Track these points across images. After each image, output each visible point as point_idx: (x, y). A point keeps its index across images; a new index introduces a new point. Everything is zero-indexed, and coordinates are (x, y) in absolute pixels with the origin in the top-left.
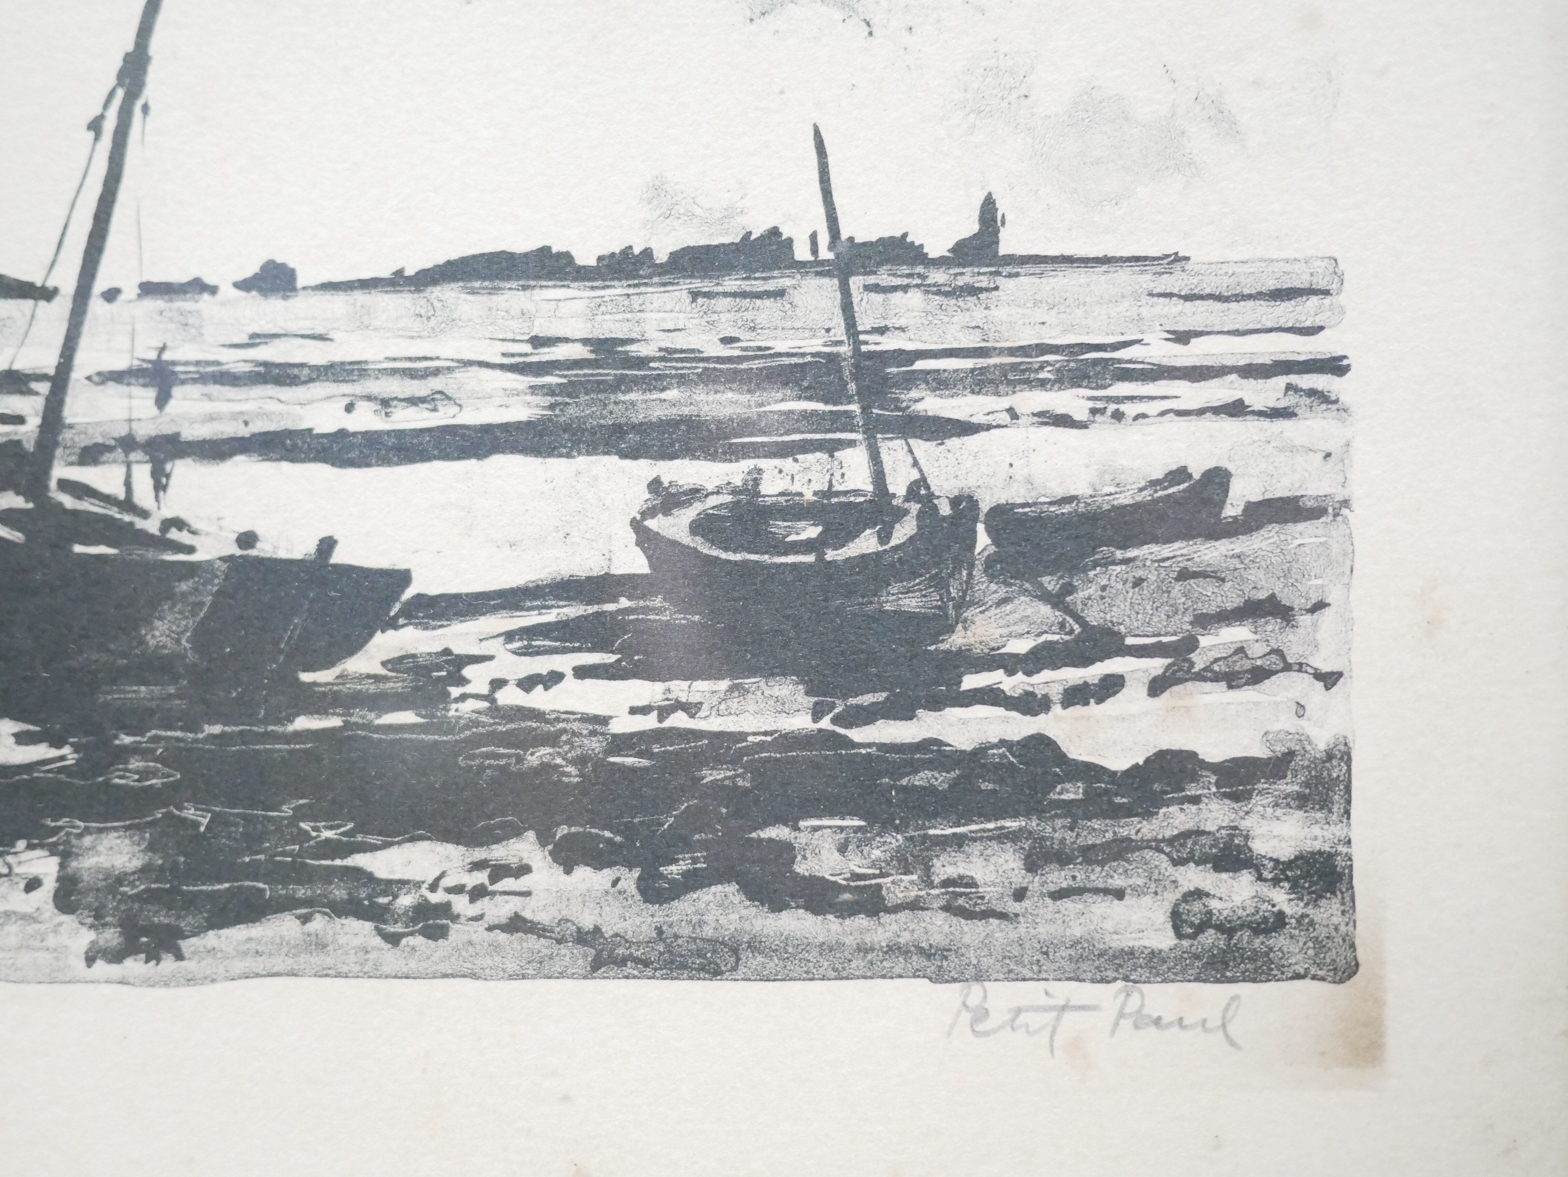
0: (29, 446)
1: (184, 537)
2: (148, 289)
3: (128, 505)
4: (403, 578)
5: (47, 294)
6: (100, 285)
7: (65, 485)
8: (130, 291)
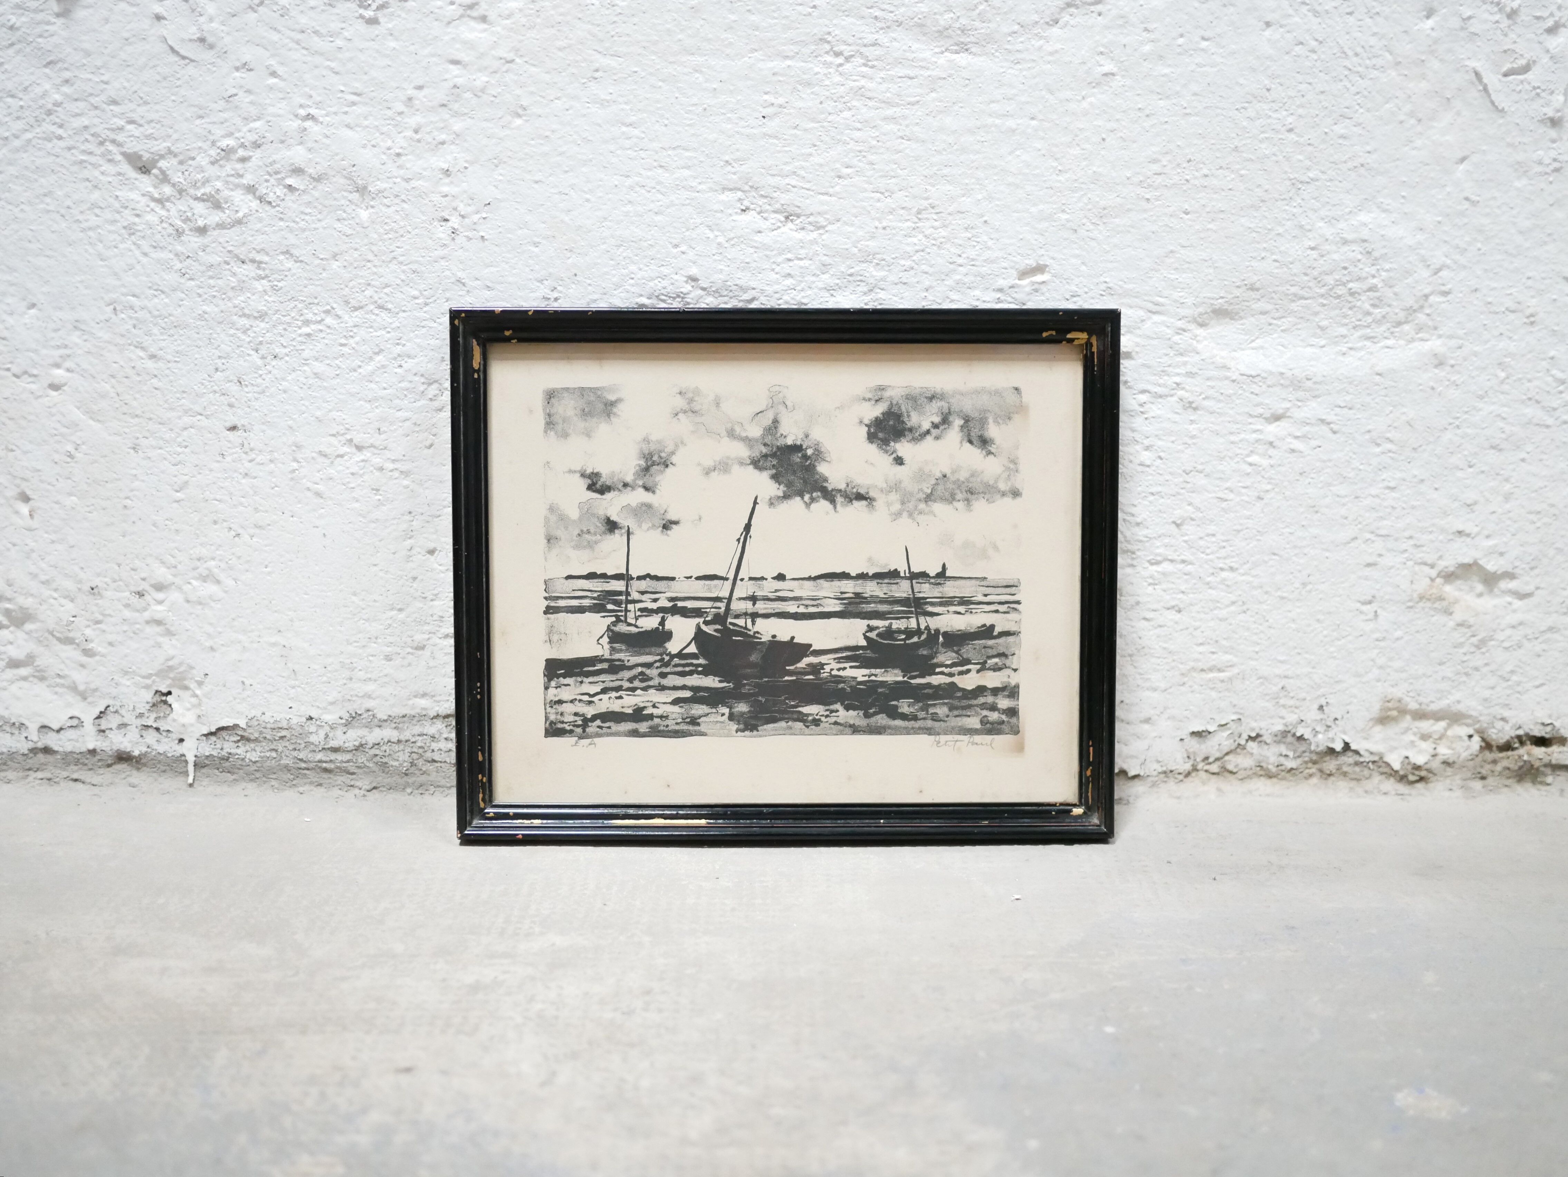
0: (722, 614)
1: (759, 636)
2: (751, 579)
3: (746, 628)
4: (810, 646)
5: (727, 579)
6: (739, 578)
7: (731, 623)
8: (746, 579)
